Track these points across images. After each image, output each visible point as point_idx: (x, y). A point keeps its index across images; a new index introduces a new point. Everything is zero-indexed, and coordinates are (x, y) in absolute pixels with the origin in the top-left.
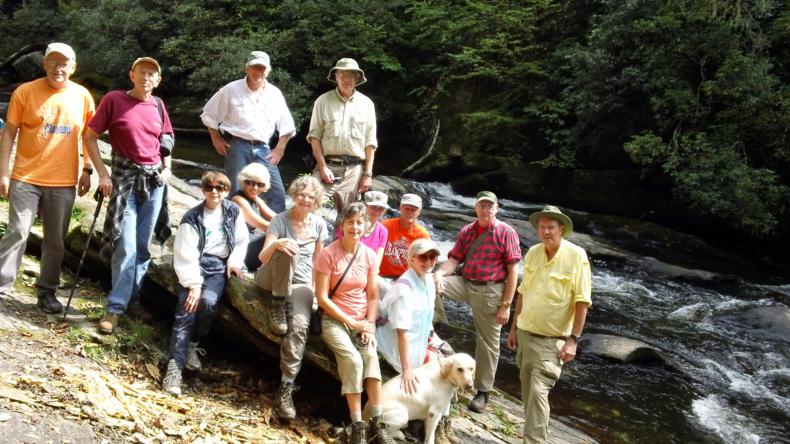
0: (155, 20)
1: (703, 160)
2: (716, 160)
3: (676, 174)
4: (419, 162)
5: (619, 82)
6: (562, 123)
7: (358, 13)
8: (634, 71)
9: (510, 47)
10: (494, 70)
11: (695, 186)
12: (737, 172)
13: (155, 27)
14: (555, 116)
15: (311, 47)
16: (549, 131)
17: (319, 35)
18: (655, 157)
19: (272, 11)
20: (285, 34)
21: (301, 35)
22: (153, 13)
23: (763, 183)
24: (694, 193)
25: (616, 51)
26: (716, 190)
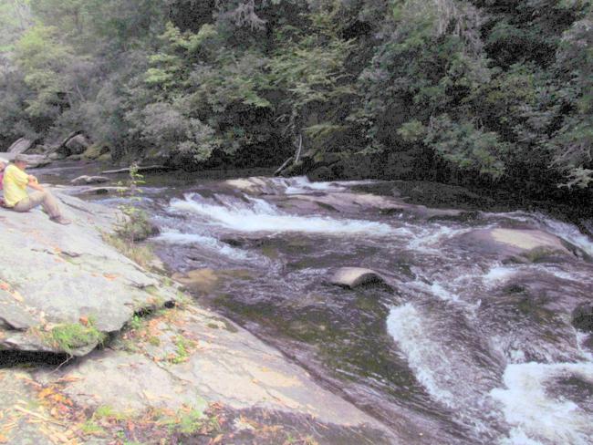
0: (123, 102)
1: (449, 132)
2: (458, 131)
3: (432, 145)
4: (284, 164)
5: (395, 89)
6: (371, 123)
7: (235, 74)
8: (402, 80)
9: (328, 78)
10: (320, 95)
11: (445, 152)
12: (472, 137)
13: (123, 106)
14: (366, 119)
15: (210, 100)
16: (363, 130)
17: (213, 92)
18: (418, 136)
19: (185, 83)
20: (193, 95)
21: (203, 94)
22: (121, 98)
23: (489, 142)
24: (445, 156)
25: (390, 69)
26: (461, 152)
